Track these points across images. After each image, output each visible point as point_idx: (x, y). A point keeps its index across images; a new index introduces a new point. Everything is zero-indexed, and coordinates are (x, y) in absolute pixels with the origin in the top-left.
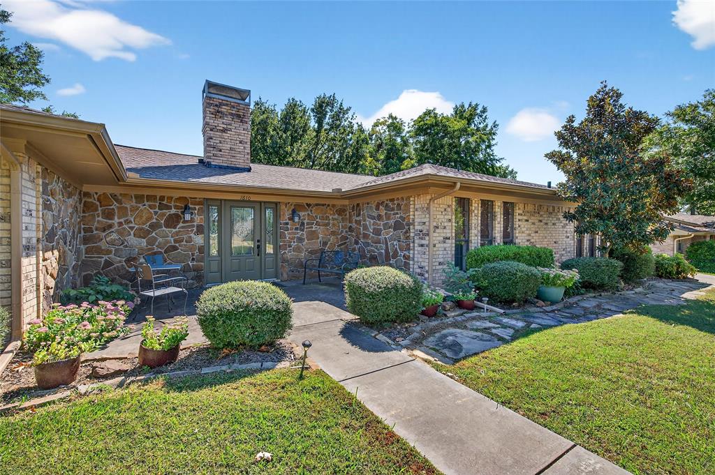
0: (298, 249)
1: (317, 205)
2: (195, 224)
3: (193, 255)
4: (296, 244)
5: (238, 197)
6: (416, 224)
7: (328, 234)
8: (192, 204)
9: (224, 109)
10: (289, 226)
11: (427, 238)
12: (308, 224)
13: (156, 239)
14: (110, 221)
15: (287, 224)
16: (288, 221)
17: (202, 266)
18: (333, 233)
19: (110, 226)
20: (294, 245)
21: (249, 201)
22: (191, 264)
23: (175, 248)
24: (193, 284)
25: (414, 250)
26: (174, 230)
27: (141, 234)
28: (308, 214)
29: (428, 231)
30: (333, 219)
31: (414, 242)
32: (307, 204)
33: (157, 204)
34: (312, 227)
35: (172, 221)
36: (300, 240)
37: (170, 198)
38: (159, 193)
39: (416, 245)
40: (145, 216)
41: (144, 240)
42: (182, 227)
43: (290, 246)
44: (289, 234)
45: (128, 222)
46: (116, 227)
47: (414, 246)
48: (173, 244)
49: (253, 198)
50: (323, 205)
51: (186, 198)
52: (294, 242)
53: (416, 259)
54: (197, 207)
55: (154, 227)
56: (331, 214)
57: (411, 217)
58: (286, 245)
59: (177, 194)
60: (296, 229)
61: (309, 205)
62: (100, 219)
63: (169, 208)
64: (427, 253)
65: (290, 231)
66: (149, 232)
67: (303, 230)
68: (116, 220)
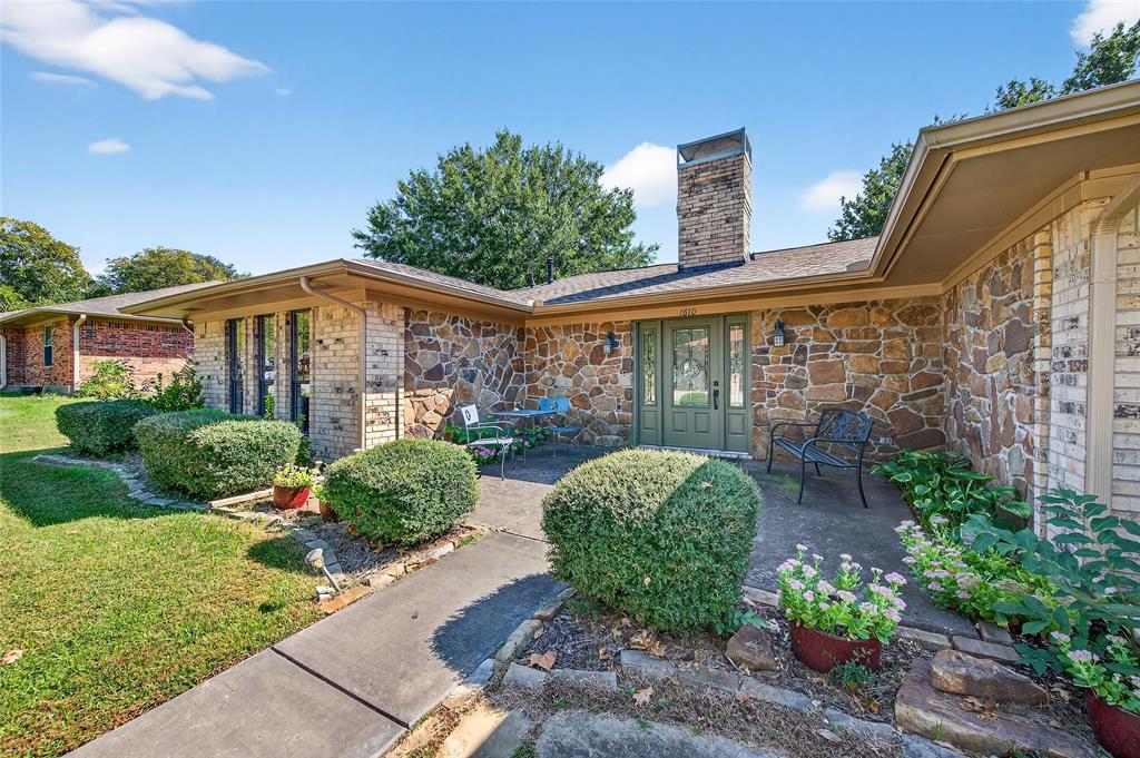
0: (789, 401)
1: (840, 306)
2: (621, 358)
3: (618, 400)
4: (785, 390)
5: (675, 312)
6: (1055, 326)
7: (871, 369)
8: (617, 330)
9: (702, 178)
10: (770, 356)
11: (1082, 378)
12: (814, 349)
13: (582, 379)
14: (544, 359)
15: (765, 351)
16: (767, 346)
17: (628, 417)
18: (888, 368)
19: (544, 364)
20: (780, 392)
21: (694, 317)
22: (616, 414)
23: (599, 391)
24: (618, 441)
25: (1046, 421)
26: (599, 367)
27: (570, 372)
28: (816, 330)
29: (1086, 351)
30: (889, 335)
31: (1046, 393)
32: (812, 308)
33: (583, 335)
34: (826, 356)
35: (597, 356)
36: (797, 383)
37: (595, 325)
38: (582, 320)
39: (1054, 405)
40: (572, 349)
41: (571, 380)
42: (607, 363)
43: (772, 395)
44: (769, 370)
45: (558, 358)
46: (548, 366)
47: (1047, 410)
48: (598, 385)
49: (701, 310)
50: (858, 305)
51: (610, 323)
52: (781, 387)
53: (1052, 457)
54: (623, 334)
55: (580, 363)
56: (882, 324)
57: (1038, 304)
58: (761, 392)
59: (601, 319)
60: (787, 360)
61: (816, 310)
62: (538, 356)
63: (594, 338)
64: (1081, 438)
65: (772, 366)
66: (575, 370)
67: (802, 363)
68: (549, 357)
